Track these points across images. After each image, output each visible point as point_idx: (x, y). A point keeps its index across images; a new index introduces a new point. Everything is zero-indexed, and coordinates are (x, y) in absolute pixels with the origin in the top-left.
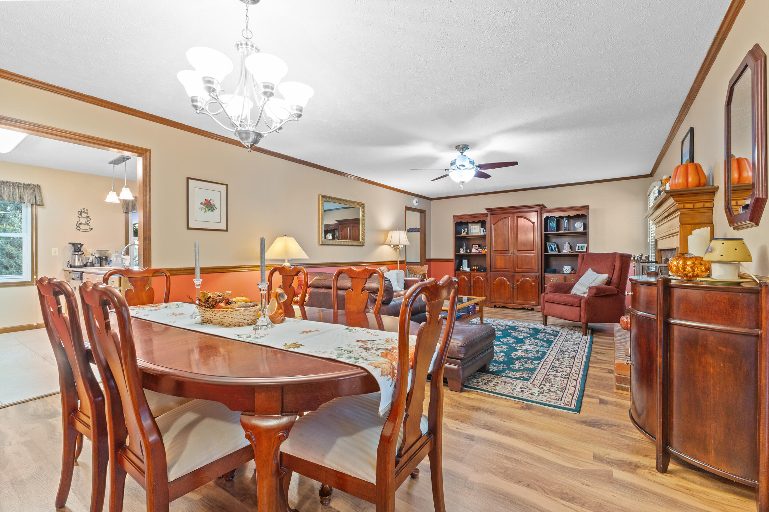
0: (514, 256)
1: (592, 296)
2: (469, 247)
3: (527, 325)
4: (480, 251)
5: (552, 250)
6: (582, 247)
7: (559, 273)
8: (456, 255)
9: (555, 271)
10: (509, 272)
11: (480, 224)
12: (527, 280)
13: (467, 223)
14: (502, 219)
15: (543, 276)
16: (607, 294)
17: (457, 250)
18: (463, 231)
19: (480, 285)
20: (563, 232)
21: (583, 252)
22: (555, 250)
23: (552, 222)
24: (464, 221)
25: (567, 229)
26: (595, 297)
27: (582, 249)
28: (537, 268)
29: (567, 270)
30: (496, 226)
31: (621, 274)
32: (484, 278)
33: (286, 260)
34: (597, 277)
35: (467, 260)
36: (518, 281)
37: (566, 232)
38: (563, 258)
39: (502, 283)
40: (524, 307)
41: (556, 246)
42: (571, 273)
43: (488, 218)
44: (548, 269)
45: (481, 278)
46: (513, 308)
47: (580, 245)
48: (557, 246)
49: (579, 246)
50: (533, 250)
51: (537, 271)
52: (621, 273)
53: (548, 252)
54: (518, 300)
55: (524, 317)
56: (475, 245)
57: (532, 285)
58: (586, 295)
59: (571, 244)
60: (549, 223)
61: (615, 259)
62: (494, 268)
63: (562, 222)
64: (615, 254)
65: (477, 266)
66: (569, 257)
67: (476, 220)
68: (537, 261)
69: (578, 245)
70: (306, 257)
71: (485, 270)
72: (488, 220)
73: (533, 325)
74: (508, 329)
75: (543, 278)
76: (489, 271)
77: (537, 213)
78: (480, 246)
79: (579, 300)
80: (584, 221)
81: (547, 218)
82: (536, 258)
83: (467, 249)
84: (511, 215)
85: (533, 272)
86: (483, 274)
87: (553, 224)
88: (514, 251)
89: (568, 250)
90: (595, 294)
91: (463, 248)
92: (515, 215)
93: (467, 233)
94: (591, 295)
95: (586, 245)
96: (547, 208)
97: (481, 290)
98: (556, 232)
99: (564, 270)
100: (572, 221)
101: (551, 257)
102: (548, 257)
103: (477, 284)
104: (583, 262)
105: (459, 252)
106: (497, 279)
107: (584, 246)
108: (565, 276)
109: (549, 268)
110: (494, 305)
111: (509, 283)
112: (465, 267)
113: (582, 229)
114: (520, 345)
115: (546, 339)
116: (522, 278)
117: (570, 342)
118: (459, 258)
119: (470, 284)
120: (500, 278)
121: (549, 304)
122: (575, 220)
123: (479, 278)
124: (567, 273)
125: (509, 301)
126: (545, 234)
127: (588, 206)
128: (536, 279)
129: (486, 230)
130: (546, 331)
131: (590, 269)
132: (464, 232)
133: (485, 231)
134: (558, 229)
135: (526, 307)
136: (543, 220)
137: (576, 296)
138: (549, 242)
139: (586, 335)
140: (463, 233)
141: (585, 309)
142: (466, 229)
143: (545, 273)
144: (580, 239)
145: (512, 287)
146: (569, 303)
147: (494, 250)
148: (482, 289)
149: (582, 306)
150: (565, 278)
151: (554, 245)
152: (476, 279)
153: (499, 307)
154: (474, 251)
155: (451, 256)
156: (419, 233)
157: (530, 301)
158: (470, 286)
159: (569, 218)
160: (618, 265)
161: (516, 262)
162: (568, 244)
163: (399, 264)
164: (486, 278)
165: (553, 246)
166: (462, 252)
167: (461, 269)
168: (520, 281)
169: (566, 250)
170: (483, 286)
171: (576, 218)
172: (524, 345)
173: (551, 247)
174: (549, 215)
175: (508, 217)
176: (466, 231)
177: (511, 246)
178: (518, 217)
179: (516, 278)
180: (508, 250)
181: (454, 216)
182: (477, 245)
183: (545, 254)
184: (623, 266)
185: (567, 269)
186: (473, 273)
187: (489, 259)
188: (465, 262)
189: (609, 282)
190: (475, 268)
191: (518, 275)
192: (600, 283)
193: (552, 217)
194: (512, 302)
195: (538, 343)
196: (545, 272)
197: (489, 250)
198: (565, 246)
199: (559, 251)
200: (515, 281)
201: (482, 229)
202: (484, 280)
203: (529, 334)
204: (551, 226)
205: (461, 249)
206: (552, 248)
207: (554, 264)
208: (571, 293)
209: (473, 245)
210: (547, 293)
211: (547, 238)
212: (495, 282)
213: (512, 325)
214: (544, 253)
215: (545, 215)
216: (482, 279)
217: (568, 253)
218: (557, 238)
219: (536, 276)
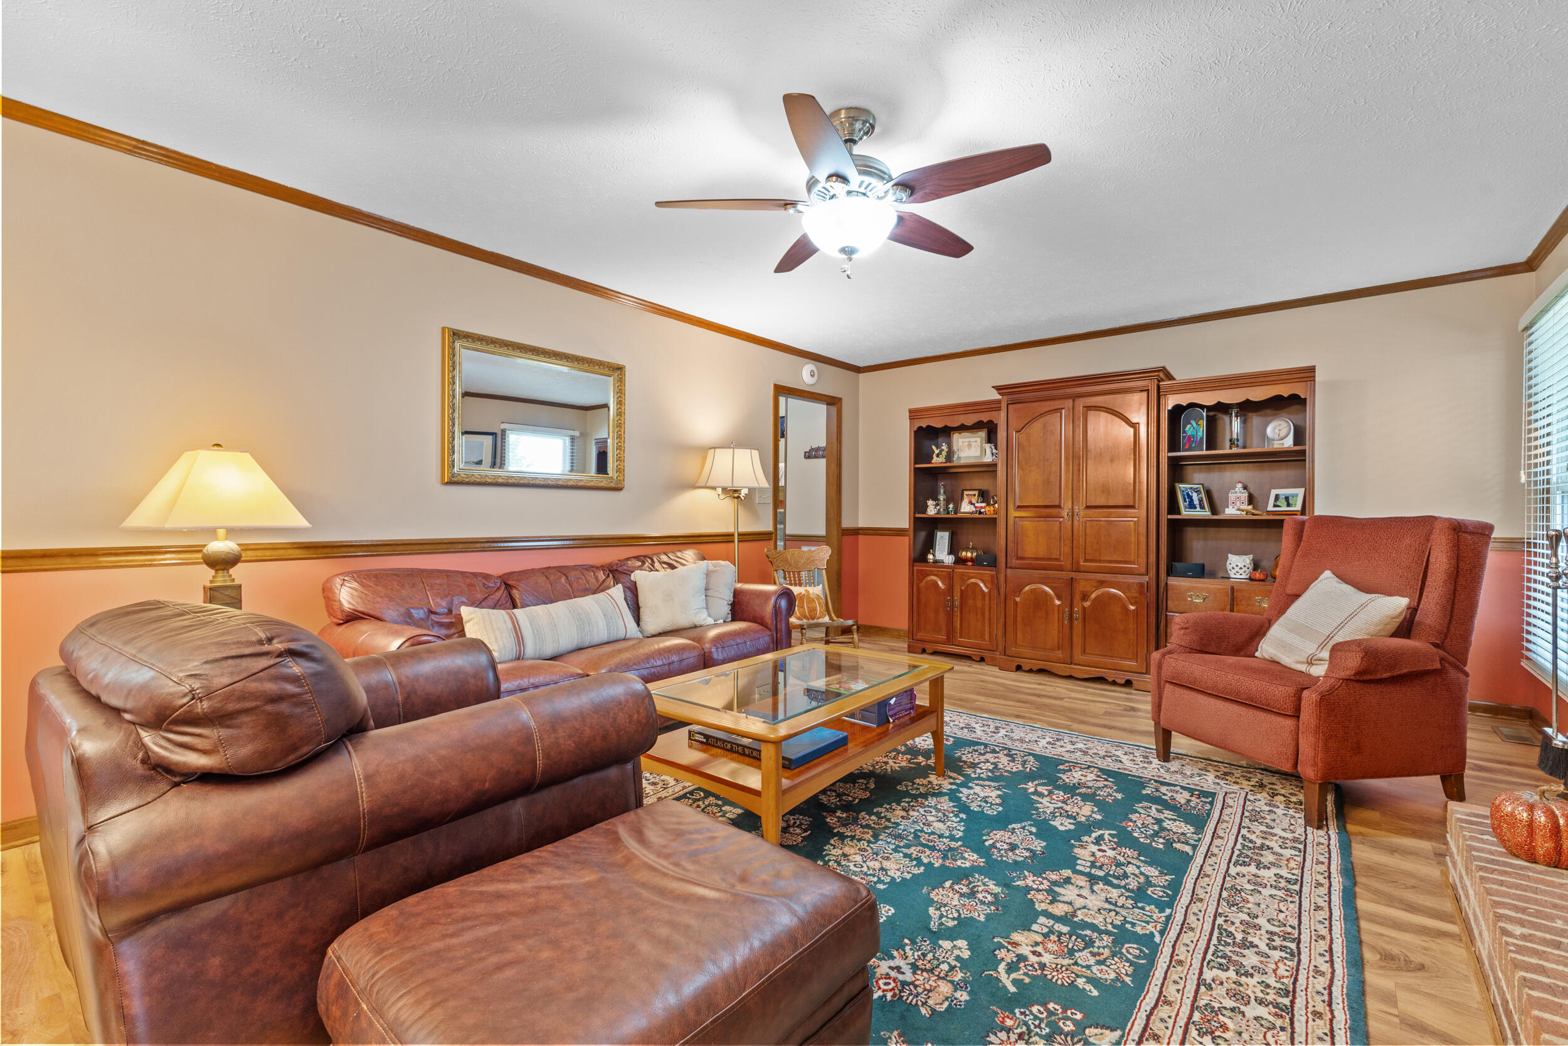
0: (1076, 522)
1: (1347, 680)
2: (955, 498)
3: (1102, 753)
4: (982, 507)
5: (1192, 506)
6: (1287, 499)
7: (1213, 575)
8: (916, 519)
9: (1200, 572)
10: (1060, 569)
11: (983, 434)
12: (1115, 596)
13: (947, 432)
14: (1042, 415)
15: (1162, 584)
16: (1405, 671)
17: (918, 505)
18: (937, 451)
19: (979, 604)
20: (1227, 451)
21: (1293, 513)
22: (1202, 507)
23: (1193, 422)
24: (938, 424)
25: (1240, 443)
26: (1357, 686)
27: (1289, 505)
28: (1143, 560)
29: (1237, 569)
30: (1023, 435)
31: (1454, 596)
32: (989, 585)
33: (221, 533)
34: (1363, 606)
35: (947, 534)
36: (1085, 597)
37: (1235, 450)
38: (1225, 532)
39: (1039, 602)
40: (1104, 675)
41: (1203, 495)
42: (1251, 579)
43: (1003, 414)
44: (1178, 565)
45: (982, 585)
46: (1070, 677)
47: (1283, 492)
48: (1209, 493)
49: (1277, 497)
50: (1133, 507)
51: (1143, 571)
52: (1455, 589)
53: (1179, 513)
54: (1084, 652)
55: (1096, 716)
56: (970, 493)
57: (1127, 610)
58: (1319, 670)
59: (1252, 491)
60: (1185, 427)
61: (1428, 540)
62: (1018, 558)
63: (1224, 424)
64: (1427, 522)
65: (973, 549)
66: (1244, 530)
67: (970, 420)
68: (1143, 540)
69: (1274, 492)
70: (303, 522)
71: (993, 563)
72: (1001, 419)
73: (1124, 758)
74: (1031, 776)
75: (1161, 590)
76: (1003, 565)
77: (1145, 394)
78: (984, 495)
79: (1291, 690)
80: (1298, 418)
81: (1177, 413)
82: (1143, 530)
83: (948, 501)
84: (1069, 403)
85: (1131, 572)
86: (988, 573)
87: (1195, 429)
88: (1076, 508)
89: (1242, 507)
90: (1357, 674)
91: (938, 500)
92: (1081, 403)
93: (950, 456)
94: (1343, 674)
95: (1300, 492)
96: (1174, 379)
97: (979, 617)
98: (1205, 452)
99: (1229, 567)
100: (1256, 420)
101: (1189, 529)
102: (1178, 528)
103: (970, 602)
104: (1298, 545)
105: (925, 512)
106: (1027, 588)
107: (1297, 495)
108: (1232, 588)
109: (1180, 561)
110: (1016, 664)
111: (1058, 602)
112: (942, 553)
113: (1289, 443)
114: (1054, 877)
115: (1159, 844)
116: (1097, 588)
117: (1259, 865)
118: (925, 527)
119: (953, 601)
120: (1033, 586)
121: (1178, 690)
122: (1266, 415)
123: (977, 585)
124: (1238, 576)
125: (1059, 654)
126: (1169, 458)
127: (1312, 369)
128: (1141, 593)
129: (996, 449)
130: (1163, 789)
131: (1327, 574)
132: (938, 456)
133: (994, 451)
134: (1212, 443)
135: (1110, 675)
136: (1164, 416)
137: (1276, 670)
138: (1182, 481)
139: (1319, 827)
140: (935, 459)
141: (1318, 727)
142: (945, 447)
143: (1168, 574)
144: (1281, 473)
145: (1067, 614)
146: (1251, 699)
147: (1019, 507)
148: (983, 615)
149: (1304, 716)
150: (1234, 596)
151: (1198, 492)
152: (968, 586)
153: (1030, 671)
154: (966, 508)
155: (903, 521)
156: (825, 460)
157: (1122, 658)
158: (952, 606)
159: (1247, 408)
160: (1440, 561)
161: (1082, 540)
162: (1241, 490)
163: (739, 541)
164: (994, 583)
165: (1195, 496)
166: (931, 511)
167: (930, 557)
168: (1093, 596)
169: (1235, 508)
170: (987, 608)
171: (1269, 411)
172: (1067, 881)
173: (1190, 497)
174: (1183, 399)
175: (1059, 410)
176: (944, 453)
177: (1066, 494)
178: (1089, 408)
179: (1081, 587)
180: (1059, 506)
181: (911, 411)
182: (976, 493)
183: (1168, 520)
184: (1461, 564)
185: (1238, 566)
186: (960, 570)
187: (1003, 533)
188: (942, 538)
189: (1406, 627)
190: (969, 555)
191: (1086, 580)
192: (1373, 629)
193: (1192, 405)
194: (1068, 660)
195: (1130, 869)
196: (1170, 572)
197: (1003, 506)
198: (1232, 496)
199: (1214, 510)
200: (1077, 598)
201: (988, 447)
202: (990, 591)
203: (1101, 805)
204: (1189, 433)
205: (930, 503)
206: (1191, 501)
207: (1198, 547)
208: (1257, 654)
209: (966, 493)
210: (1170, 652)
211: (1177, 469)
212: (1018, 599)
213: (1050, 752)
214: (1165, 517)
215: (1171, 402)
216: (984, 588)
217: (1242, 515)
218: (1209, 471)
219: (1141, 585)
